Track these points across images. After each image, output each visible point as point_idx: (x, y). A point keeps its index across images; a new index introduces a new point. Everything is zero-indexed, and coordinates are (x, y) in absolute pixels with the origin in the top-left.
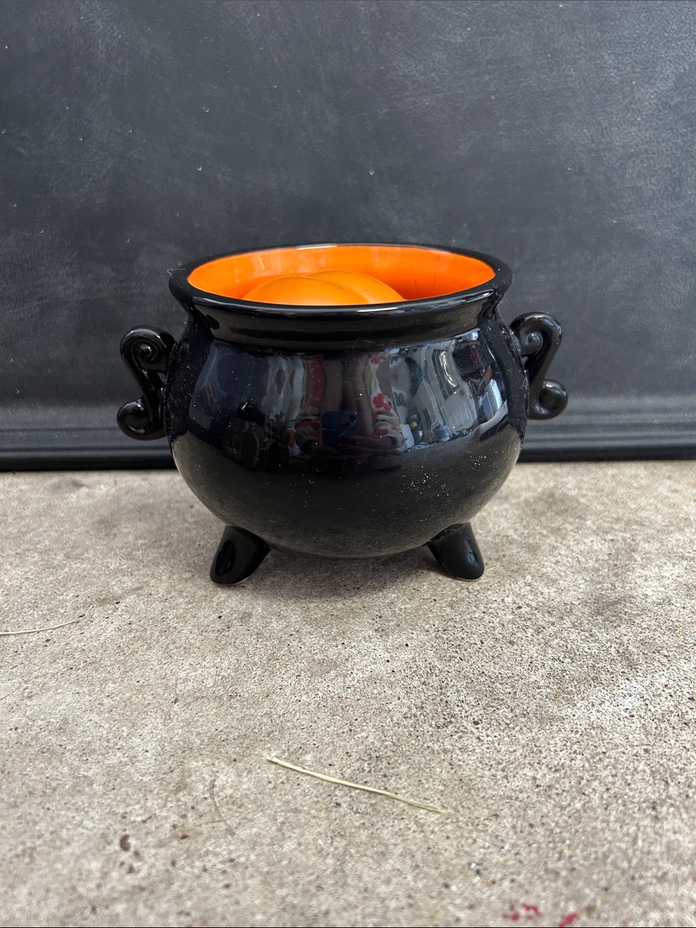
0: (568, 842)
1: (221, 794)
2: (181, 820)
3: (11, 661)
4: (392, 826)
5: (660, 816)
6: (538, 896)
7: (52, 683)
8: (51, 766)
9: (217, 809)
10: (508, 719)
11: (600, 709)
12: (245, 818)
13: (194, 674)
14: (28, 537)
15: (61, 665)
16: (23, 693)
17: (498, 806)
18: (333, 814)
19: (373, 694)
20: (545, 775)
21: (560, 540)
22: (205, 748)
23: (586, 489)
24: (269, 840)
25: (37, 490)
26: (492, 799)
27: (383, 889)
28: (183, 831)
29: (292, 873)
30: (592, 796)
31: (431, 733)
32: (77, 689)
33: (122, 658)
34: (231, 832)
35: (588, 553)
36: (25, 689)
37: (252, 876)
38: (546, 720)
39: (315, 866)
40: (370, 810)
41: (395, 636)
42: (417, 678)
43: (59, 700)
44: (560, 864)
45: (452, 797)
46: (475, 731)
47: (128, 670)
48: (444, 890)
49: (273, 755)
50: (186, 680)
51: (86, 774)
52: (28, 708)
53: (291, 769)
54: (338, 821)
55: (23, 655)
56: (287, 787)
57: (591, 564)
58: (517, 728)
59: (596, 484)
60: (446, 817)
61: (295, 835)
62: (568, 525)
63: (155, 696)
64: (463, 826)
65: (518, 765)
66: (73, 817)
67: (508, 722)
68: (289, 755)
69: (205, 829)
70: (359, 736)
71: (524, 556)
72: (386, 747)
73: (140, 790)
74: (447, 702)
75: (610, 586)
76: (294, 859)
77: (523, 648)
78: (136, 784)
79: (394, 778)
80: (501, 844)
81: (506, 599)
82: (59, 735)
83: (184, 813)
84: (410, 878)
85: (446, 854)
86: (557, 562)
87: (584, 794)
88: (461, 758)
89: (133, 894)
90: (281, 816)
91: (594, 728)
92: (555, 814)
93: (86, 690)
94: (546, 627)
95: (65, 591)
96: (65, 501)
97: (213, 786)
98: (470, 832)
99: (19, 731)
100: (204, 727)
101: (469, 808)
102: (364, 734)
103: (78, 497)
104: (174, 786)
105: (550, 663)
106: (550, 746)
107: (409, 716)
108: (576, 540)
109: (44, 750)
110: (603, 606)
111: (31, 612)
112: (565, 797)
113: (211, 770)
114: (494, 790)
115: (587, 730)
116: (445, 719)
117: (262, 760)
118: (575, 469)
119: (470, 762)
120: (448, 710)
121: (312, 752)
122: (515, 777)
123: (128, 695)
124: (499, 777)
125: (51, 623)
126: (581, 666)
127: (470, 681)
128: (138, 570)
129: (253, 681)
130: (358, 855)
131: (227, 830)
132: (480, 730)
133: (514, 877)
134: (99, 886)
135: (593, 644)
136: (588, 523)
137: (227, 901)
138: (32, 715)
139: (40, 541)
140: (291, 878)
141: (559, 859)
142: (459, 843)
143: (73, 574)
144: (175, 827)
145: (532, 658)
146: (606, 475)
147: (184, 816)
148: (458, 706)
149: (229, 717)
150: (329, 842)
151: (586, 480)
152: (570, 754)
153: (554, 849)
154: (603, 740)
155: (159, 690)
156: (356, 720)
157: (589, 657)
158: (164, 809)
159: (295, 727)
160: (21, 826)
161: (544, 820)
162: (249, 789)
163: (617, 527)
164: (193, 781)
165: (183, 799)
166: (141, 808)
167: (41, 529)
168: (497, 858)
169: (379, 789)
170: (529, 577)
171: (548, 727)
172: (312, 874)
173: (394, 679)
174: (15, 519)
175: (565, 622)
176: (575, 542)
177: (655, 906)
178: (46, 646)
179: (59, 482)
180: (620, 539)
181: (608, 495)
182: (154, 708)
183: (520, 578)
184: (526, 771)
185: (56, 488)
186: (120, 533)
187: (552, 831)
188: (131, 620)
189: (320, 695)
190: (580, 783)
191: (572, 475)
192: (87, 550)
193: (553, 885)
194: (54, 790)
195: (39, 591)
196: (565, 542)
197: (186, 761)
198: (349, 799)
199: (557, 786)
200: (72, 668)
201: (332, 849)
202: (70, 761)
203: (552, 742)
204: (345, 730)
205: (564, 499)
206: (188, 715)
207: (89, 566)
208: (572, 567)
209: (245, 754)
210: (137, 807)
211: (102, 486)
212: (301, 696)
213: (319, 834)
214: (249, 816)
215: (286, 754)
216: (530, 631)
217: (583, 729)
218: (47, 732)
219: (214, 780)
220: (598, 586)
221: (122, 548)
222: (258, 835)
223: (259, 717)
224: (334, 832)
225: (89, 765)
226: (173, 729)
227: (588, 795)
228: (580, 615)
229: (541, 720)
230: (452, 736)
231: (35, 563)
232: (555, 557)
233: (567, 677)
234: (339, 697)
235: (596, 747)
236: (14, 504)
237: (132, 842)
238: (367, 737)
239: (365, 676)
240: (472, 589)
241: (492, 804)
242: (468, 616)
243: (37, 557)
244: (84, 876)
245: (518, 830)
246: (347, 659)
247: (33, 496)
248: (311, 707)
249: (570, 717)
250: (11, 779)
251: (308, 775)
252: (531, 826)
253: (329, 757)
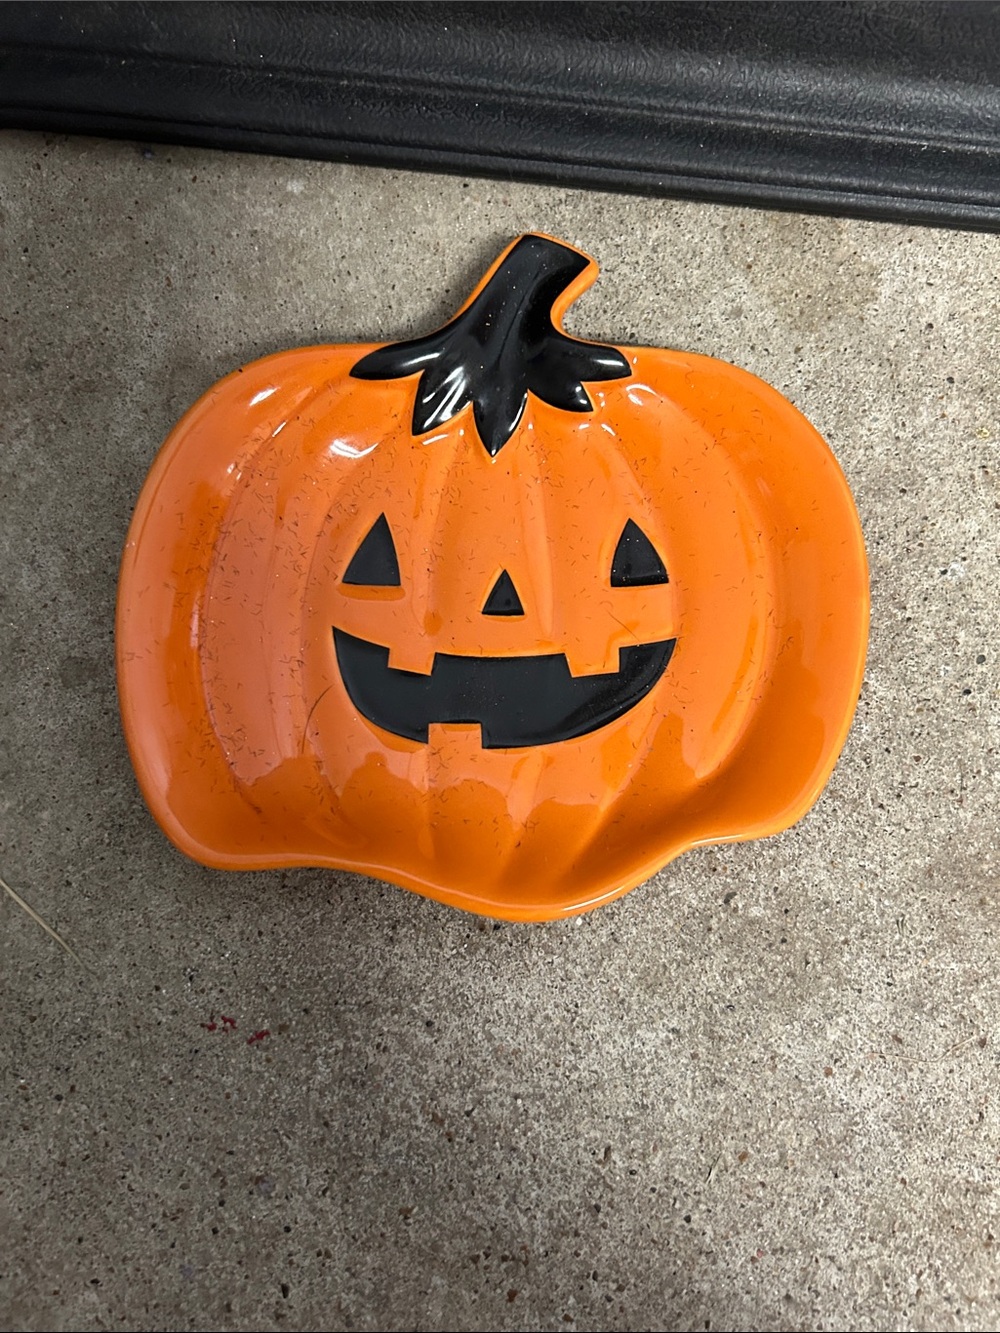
0: (290, 956)
4: (120, 916)
5: (396, 937)
6: (240, 1009)
18: (62, 894)
27: (96, 985)
29: (13, 958)
30: (336, 906)
39: (35, 952)
40: (100, 895)
44: (273, 980)
45: (189, 889)
48: (154, 992)
54: (65, 904)
56: (18, 853)
60: (176, 912)
64: (192, 925)
68: (24, 809)
70: (106, 791)
76: (17, 942)
80: (223, 951)
84: (125, 976)
85: (167, 955)
87: (329, 902)
92: (289, 923)
98: (196, 933)
101: (203, 905)
102: (112, 790)
112: (307, 904)
121: (50, 808)
130: (79, 946)
133: (224, 987)
140: (11, 962)
141: (274, 974)
142: (182, 944)
153: (272, 962)
156: (107, 766)
159: (34, 769)
161: (275, 929)
168: (213, 965)
172: (32, 961)
177: (344, 1033)
187: (278, 942)
189: (70, 720)
193: (258, 1000)
198: (81, 878)
204: (91, 781)
212: (47, 719)
224: (59, 916)
241: (229, 903)
245: (245, 937)
248: (57, 740)
252: (260, 934)
253: (68, 818)
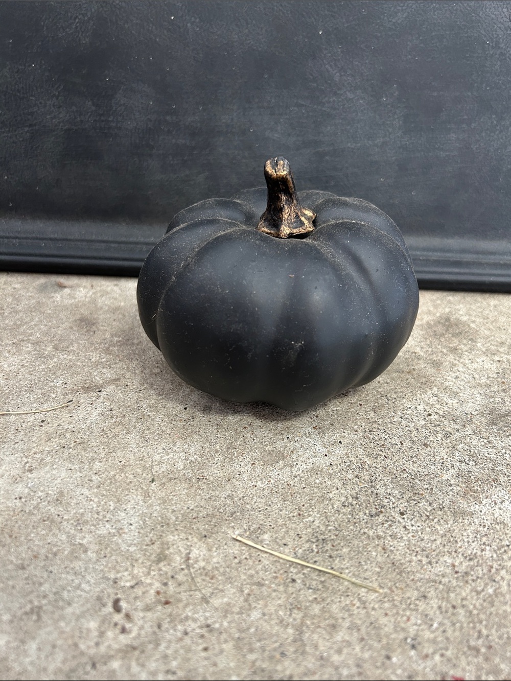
0: (484, 623)
1: (195, 566)
2: (163, 587)
3: (13, 438)
4: (340, 602)
6: (464, 670)
7: (49, 459)
8: (51, 533)
9: (193, 579)
10: (428, 511)
11: (502, 507)
12: (217, 589)
13: (166, 457)
14: (22, 329)
15: (55, 443)
16: (24, 467)
17: (426, 588)
18: (290, 589)
19: (315, 483)
20: (462, 562)
21: (457, 358)
22: (179, 524)
23: (475, 317)
24: (238, 610)
25: (28, 289)
26: (420, 582)
27: (336, 658)
28: (165, 597)
29: (260, 640)
30: (501, 583)
31: (366, 521)
32: (70, 465)
33: (106, 440)
34: (205, 600)
35: (481, 371)
36: (26, 463)
37: (226, 641)
38: (459, 514)
39: (277, 635)
40: (320, 587)
41: (330, 434)
42: (351, 472)
43: (55, 475)
44: (480, 642)
45: (387, 579)
46: (401, 521)
47: (111, 451)
48: (386, 661)
49: (237, 533)
50: (160, 463)
51: (81, 542)
52: (29, 480)
53: (252, 547)
54: (294, 595)
55: (22, 433)
56: (250, 562)
57: (484, 380)
58: (436, 520)
59: (482, 312)
60: (383, 596)
61: (259, 606)
62: (463, 346)
63: (135, 475)
64: (398, 604)
65: (439, 553)
66: (73, 580)
67: (428, 514)
68: (250, 534)
69: (184, 596)
70: (307, 520)
71: (431, 371)
72: (330, 531)
73: (127, 558)
74: (377, 494)
75: (500, 400)
76: (260, 627)
77: (435, 450)
78: (123, 553)
79: (338, 559)
80: (430, 623)
81: (418, 407)
82: (57, 505)
83: (165, 581)
84: (358, 649)
85: (386, 629)
86: (457, 377)
87: (494, 581)
88: (392, 544)
89: (126, 652)
90: (246, 588)
91: (498, 523)
92: (472, 597)
93: (77, 467)
94: (452, 432)
95: (55, 378)
96: (51, 300)
97: (188, 559)
98: (404, 610)
99: (23, 500)
100: (178, 505)
101: (402, 589)
102: (311, 519)
103: (62, 297)
104: (155, 557)
105: (458, 464)
106: (464, 537)
107: (347, 504)
108: (470, 359)
109: (45, 519)
110: (497, 418)
111: (28, 395)
112: (480, 583)
113: (186, 544)
114: (422, 574)
115: (493, 525)
116: (376, 509)
117: (227, 537)
118: (464, 298)
119: (400, 548)
120: (378, 501)
121: (268, 532)
122: (437, 563)
123: (112, 473)
124: (424, 563)
125: (45, 406)
126: (483, 468)
127: (394, 477)
128: (115, 364)
129: (216, 466)
130: (313, 626)
131: (202, 598)
132: (406, 520)
133: (444, 652)
134: (97, 644)
135: (491, 450)
136: (479, 345)
137: (206, 662)
138: (33, 486)
139: (32, 333)
140: (258, 644)
141: (479, 637)
142: (396, 619)
143: (61, 364)
144: (158, 593)
145: (443, 459)
146: (489, 305)
147: (166, 584)
148: (386, 498)
149: (198, 497)
150: (288, 613)
151: (474, 308)
152: (481, 545)
153: (473, 628)
154: (506, 534)
155: (138, 470)
156: (303, 506)
157: (488, 461)
158: (149, 577)
159: (253, 509)
160: (28, 586)
161: (464, 603)
162: (218, 563)
163: (501, 350)
164: (171, 553)
165: (164, 569)
166: (129, 575)
167: (33, 323)
168: (428, 635)
169: (327, 568)
170: (435, 389)
171: (460, 521)
172: (276, 642)
173: (332, 471)
174: (10, 313)
175: (467, 429)
176: (470, 361)
178: (42, 426)
179: (46, 282)
180: (505, 361)
181: (492, 322)
182: (135, 486)
183: (428, 390)
184: (446, 558)
185: (43, 289)
186: (99, 330)
187: (471, 612)
188: (112, 407)
189: (272, 481)
190: (490, 571)
191: (463, 303)
192: (72, 344)
193: (476, 660)
194: (55, 554)
195: (34, 377)
196: (462, 360)
197: (164, 535)
198: (303, 576)
199: (472, 573)
200: (64, 447)
201: (291, 620)
202: (67, 529)
203: (465, 534)
204: (295, 514)
205: (458, 323)
206: (164, 494)
207: (74, 358)
208: (469, 382)
209: (213, 531)
210: (126, 574)
211: (82, 289)
212: (257, 482)
213: (280, 606)
214: (220, 587)
215: (248, 533)
216: (440, 436)
217: (489, 524)
218: (46, 503)
219: (189, 553)
220: (491, 400)
221: (100, 344)
222: (228, 604)
223: (223, 499)
224: (292, 605)
225: (83, 534)
226: (151, 505)
227: (498, 582)
228: (479, 424)
229: (455, 514)
230: (383, 524)
231: (29, 353)
232: (454, 373)
233: (472, 477)
234: (288, 485)
235: (501, 540)
236: (9, 300)
237: (123, 604)
238: (313, 521)
239: (308, 467)
240: (390, 397)
241: (421, 586)
242: (389, 420)
243: (30, 347)
244: (84, 634)
245: (444, 610)
246: (292, 452)
247: (24, 294)
248: (266, 492)
249: (478, 513)
250: (18, 544)
251: (267, 552)
252: (454, 607)
253: (283, 538)
